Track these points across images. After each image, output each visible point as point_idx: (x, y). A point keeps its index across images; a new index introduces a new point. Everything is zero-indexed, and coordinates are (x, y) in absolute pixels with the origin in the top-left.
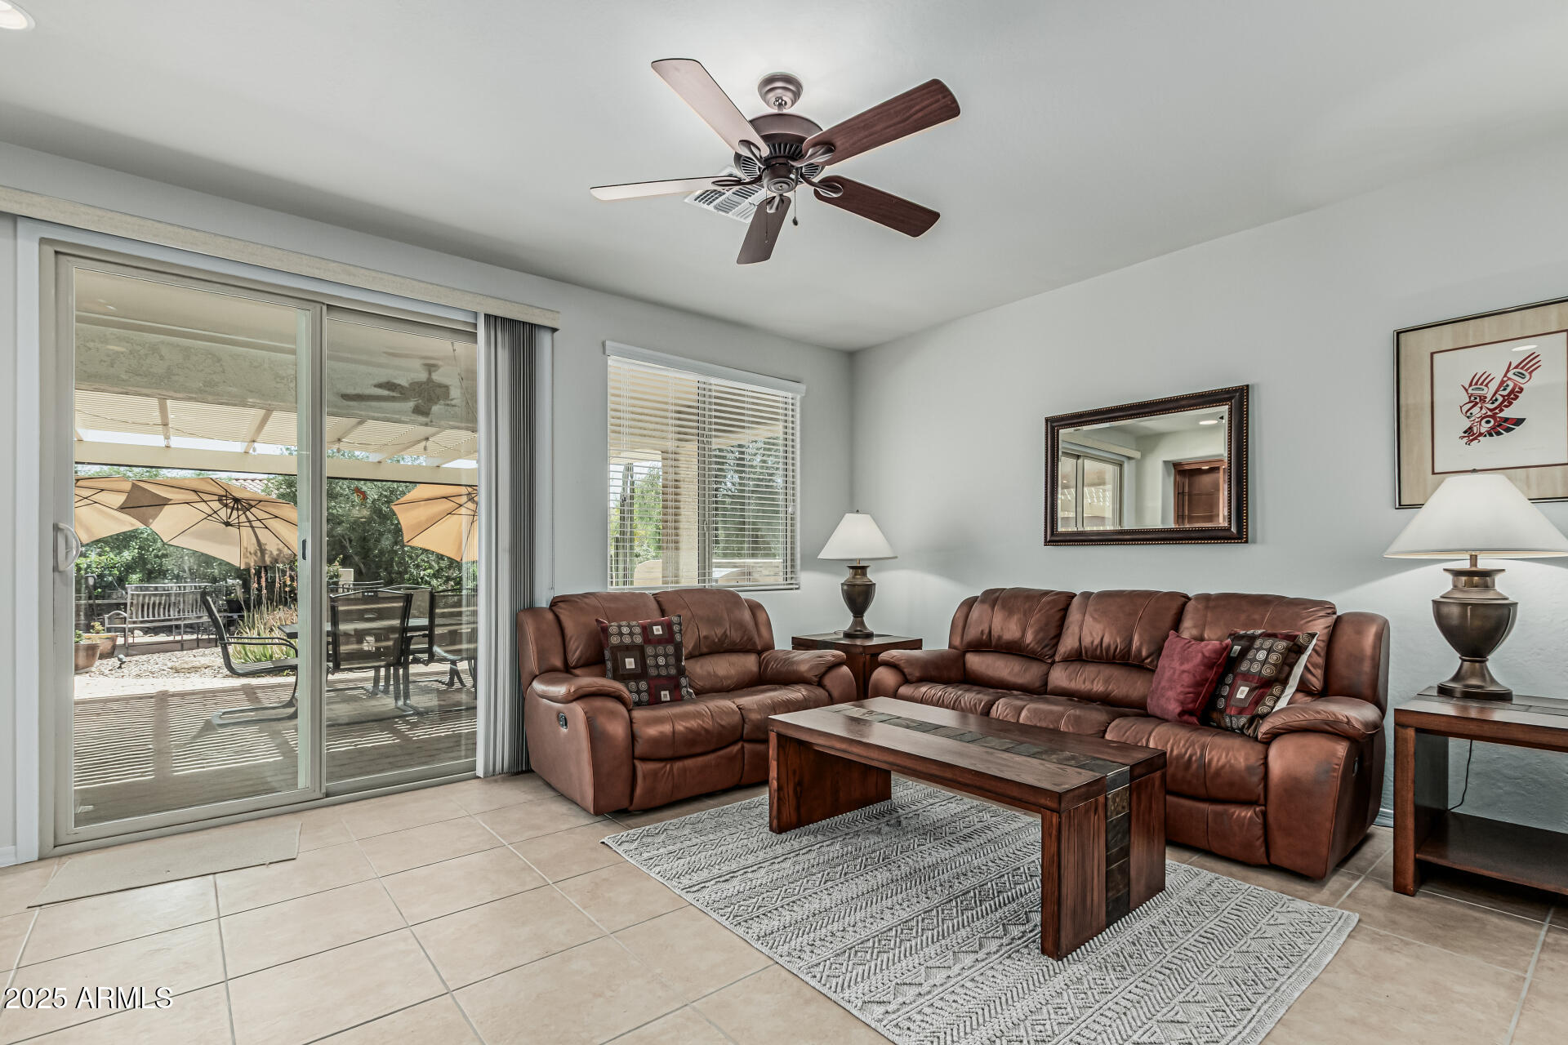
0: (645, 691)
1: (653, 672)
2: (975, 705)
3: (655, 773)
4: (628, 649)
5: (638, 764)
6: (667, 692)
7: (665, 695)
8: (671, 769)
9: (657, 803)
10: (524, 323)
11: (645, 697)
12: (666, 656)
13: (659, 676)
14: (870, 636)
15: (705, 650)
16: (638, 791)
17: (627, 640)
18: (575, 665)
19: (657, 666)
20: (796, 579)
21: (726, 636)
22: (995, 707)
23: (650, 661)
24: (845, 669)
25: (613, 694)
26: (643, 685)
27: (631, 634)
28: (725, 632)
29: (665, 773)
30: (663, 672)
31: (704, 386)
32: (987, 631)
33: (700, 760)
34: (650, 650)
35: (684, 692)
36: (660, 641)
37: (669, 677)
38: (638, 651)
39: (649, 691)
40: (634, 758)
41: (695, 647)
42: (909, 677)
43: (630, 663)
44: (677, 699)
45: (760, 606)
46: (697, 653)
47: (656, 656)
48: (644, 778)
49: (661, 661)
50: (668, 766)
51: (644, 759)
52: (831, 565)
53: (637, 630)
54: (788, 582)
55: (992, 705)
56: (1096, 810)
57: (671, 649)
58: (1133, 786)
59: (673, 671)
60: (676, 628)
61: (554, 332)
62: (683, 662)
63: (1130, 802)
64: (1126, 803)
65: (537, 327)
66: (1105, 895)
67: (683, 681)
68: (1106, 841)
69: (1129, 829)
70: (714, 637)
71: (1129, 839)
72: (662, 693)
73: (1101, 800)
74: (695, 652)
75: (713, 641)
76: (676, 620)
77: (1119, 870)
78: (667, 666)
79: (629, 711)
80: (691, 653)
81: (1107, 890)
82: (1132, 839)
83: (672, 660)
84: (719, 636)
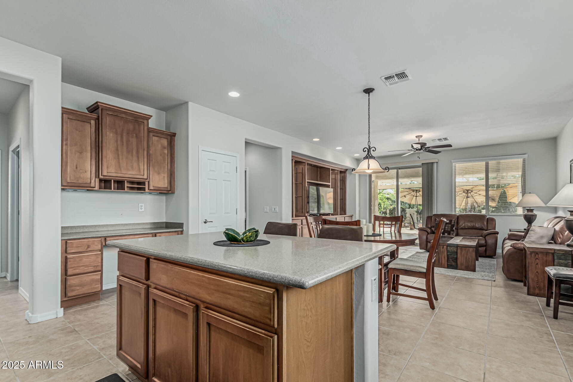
6: (447, 234)
12: (448, 227)
16: (428, 247)
25: (426, 230)
30: (446, 230)
40: (427, 242)
49: (446, 227)
56: (443, 248)
57: (450, 225)
58: (458, 248)
59: (449, 230)
60: (453, 221)
61: (437, 162)
62: (454, 229)
63: (457, 250)
64: (455, 250)
65: (433, 163)
66: (446, 263)
67: (452, 232)
68: (447, 254)
69: (457, 255)
70: (470, 225)
71: (457, 257)
72: (445, 234)
73: (445, 247)
74: (463, 228)
75: (469, 226)
76: (454, 220)
77: (452, 261)
78: (448, 229)
79: (428, 234)
80: (462, 228)
81: (447, 262)
82: (458, 257)
83: (450, 228)
84: (471, 225)
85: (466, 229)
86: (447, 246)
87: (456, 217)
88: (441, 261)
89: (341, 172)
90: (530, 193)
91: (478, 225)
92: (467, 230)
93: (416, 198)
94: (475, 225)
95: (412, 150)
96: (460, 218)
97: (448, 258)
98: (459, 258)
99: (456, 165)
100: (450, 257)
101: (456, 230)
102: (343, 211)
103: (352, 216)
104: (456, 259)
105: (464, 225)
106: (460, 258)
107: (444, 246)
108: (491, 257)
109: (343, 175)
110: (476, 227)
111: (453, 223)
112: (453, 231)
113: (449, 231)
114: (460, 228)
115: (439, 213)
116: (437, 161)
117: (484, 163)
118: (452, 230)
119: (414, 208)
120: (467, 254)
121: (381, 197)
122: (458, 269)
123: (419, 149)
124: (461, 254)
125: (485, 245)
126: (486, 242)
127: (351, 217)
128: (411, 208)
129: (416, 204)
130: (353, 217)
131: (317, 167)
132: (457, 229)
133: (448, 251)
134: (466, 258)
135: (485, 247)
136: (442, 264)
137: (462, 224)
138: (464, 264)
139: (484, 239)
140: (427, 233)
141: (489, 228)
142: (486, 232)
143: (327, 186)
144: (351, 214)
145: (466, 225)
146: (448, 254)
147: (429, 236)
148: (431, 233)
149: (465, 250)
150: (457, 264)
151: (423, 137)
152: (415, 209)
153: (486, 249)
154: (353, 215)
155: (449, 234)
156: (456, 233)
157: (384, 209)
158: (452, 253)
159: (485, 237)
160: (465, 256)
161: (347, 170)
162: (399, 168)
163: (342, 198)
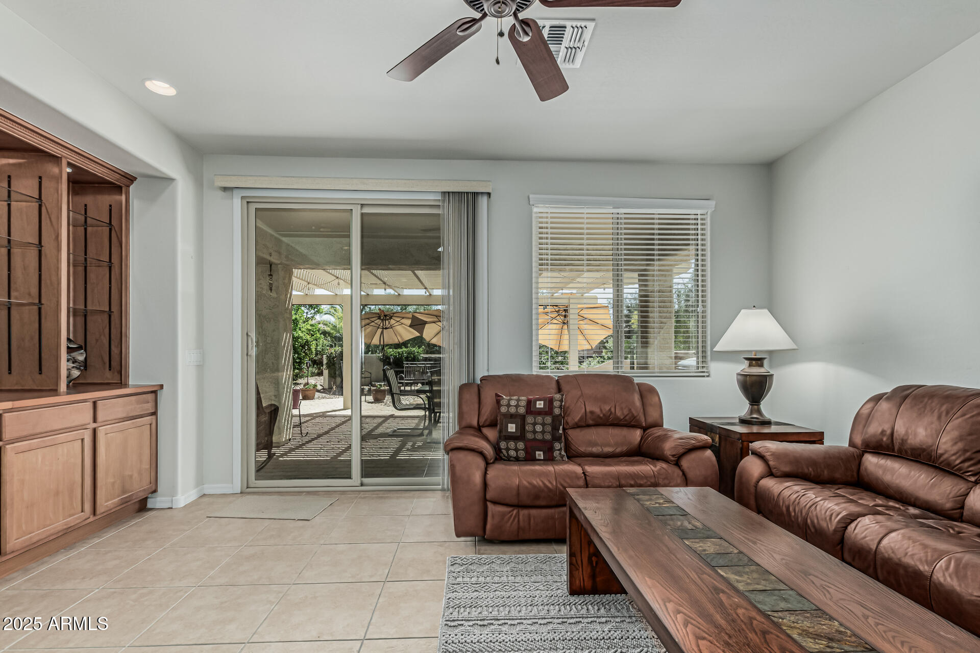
0: (522, 450)
1: (530, 436)
2: (831, 515)
3: (503, 515)
4: (512, 417)
5: (490, 506)
6: (542, 453)
7: (540, 455)
8: (518, 513)
9: (505, 538)
10: (467, 193)
11: (522, 454)
12: (543, 425)
13: (535, 440)
14: (768, 423)
15: (591, 422)
16: (488, 526)
17: (513, 410)
18: (483, 425)
19: (535, 432)
20: (707, 368)
21: (611, 413)
22: (853, 525)
23: (529, 428)
24: (709, 453)
25: (477, 450)
26: (521, 445)
27: (517, 406)
28: (610, 409)
29: (511, 516)
30: (539, 437)
31: (618, 216)
32: (889, 432)
33: (545, 512)
34: (530, 419)
35: (556, 453)
36: (540, 412)
37: (544, 441)
38: (520, 420)
39: (526, 450)
40: (485, 500)
41: (580, 420)
42: (774, 471)
43: (512, 428)
44: (550, 459)
45: (652, 391)
46: (583, 424)
47: (535, 424)
48: (493, 517)
49: (539, 428)
50: (515, 512)
51: (495, 503)
52: (728, 356)
53: (523, 403)
54: (700, 370)
55: (852, 521)
57: (548, 419)
59: (548, 437)
60: (556, 404)
61: (489, 193)
62: (561, 430)
65: (478, 193)
67: (557, 445)
70: (598, 411)
72: (537, 453)
75: (599, 416)
78: (543, 432)
79: (487, 464)
80: (578, 424)
83: (549, 428)
84: (604, 412)
85: (588, 426)
87: (554, 384)
90: (754, 307)
91: (622, 410)
92: (593, 431)
93: (382, 333)
94: (613, 411)
96: (565, 388)
101: (565, 435)
102: (108, 369)
103: (155, 392)
109: (105, 199)
110: (618, 418)
111: (555, 411)
112: (559, 438)
116: (489, 189)
119: (376, 352)
121: (310, 328)
127: (150, 397)
128: (370, 353)
129: (382, 343)
141: (649, 421)
144: (150, 385)
147: (489, 473)
148: (495, 462)
152: (379, 354)
154: (161, 387)
155: (549, 454)
156: (564, 443)
157: (317, 354)
159: (679, 465)
161: (131, 177)
162: (362, 205)
163: (107, 309)
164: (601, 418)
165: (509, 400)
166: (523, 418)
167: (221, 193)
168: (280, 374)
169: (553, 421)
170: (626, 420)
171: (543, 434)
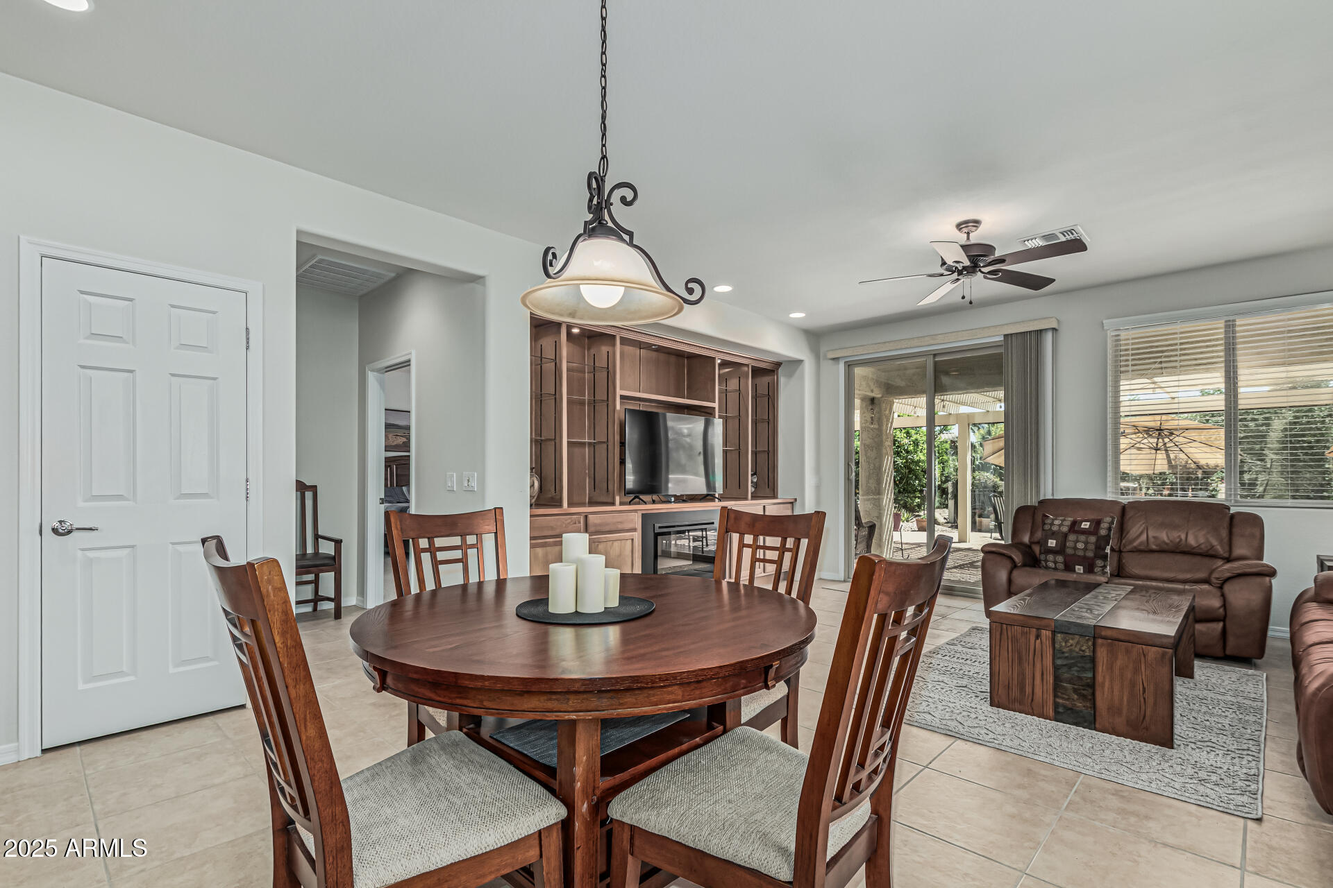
0: (1061, 563)
1: (1069, 551)
4: (1053, 535)
6: (1082, 567)
7: (1080, 569)
10: (1030, 332)
11: (1061, 566)
12: (1086, 543)
13: (1076, 555)
15: (1156, 549)
17: (1056, 528)
19: (1075, 548)
23: (1070, 544)
26: (1060, 558)
27: (1061, 525)
28: (1179, 536)
30: (1080, 553)
34: (1072, 537)
35: (1099, 570)
36: (1084, 532)
37: (1085, 557)
38: (1062, 537)
39: (1065, 563)
41: (1140, 544)
43: (1052, 543)
44: (1091, 574)
45: (1253, 521)
46: (1146, 550)
47: (1077, 542)
49: (1081, 545)
53: (1068, 523)
56: (1038, 637)
57: (1093, 539)
58: (1100, 641)
59: (1090, 554)
60: (1104, 525)
61: (1054, 330)
62: (1108, 550)
63: (1094, 651)
64: (1086, 649)
65: (1041, 331)
66: (1052, 698)
67: (1099, 563)
68: (1054, 663)
69: (1094, 669)
70: (1165, 539)
71: (1094, 677)
72: (1077, 567)
73: (1046, 634)
74: (1142, 548)
75: (1164, 542)
76: (1108, 519)
77: (1075, 691)
78: (1085, 549)
79: (1015, 566)
80: (1135, 547)
81: (1055, 696)
82: (1099, 678)
83: (1092, 547)
84: (1171, 538)
85: (1152, 551)
86: (1054, 633)
87: (1118, 509)
88: (1028, 690)
89: (757, 372)
91: (1196, 538)
92: (1156, 556)
94: (1183, 537)
95: (942, 275)
96: (1130, 514)
97: (1057, 679)
98: (1103, 683)
99: (1118, 335)
100: (1066, 676)
101: (1116, 556)
102: (767, 487)
103: (792, 503)
104: (1092, 685)
105: (1144, 537)
106: (1107, 684)
107: (1043, 632)
108: (1244, 660)
109: (766, 380)
110: (1191, 546)
111: (1103, 532)
112: (1105, 557)
113: (1088, 558)
114: (1129, 548)
115: (1060, 496)
116: (1054, 325)
117: (1221, 324)
118: (1102, 553)
120: (1136, 671)
122: (1097, 726)
123: (964, 268)
124: (1111, 668)
125: (1222, 617)
126: (1224, 606)
127: (790, 505)
130: (797, 505)
131: (679, 355)
132: (1118, 552)
133: (1056, 653)
134: (1133, 684)
135: (1221, 624)
136: (1032, 700)
137: (1139, 533)
138: (1125, 711)
139: (1217, 592)
140: (1009, 565)
141: (1238, 551)
142: (1226, 569)
143: (706, 410)
144: (789, 498)
145: (1151, 540)
146: (1059, 662)
147: (1015, 573)
148: (1024, 565)
149: (1128, 651)
150: (1094, 707)
151: (981, 228)
153: (1224, 631)
154: (796, 500)
155: (1090, 569)
156: (1115, 564)
158: (1073, 658)
159: (1221, 588)
160: (1129, 675)
161: (778, 364)
162: (935, 355)
163: (767, 449)
164: (1167, 544)
165: (1053, 520)
166: (1066, 535)
167: (831, 361)
168: (881, 497)
169: (1097, 540)
170: (1201, 549)
171: (1085, 552)
